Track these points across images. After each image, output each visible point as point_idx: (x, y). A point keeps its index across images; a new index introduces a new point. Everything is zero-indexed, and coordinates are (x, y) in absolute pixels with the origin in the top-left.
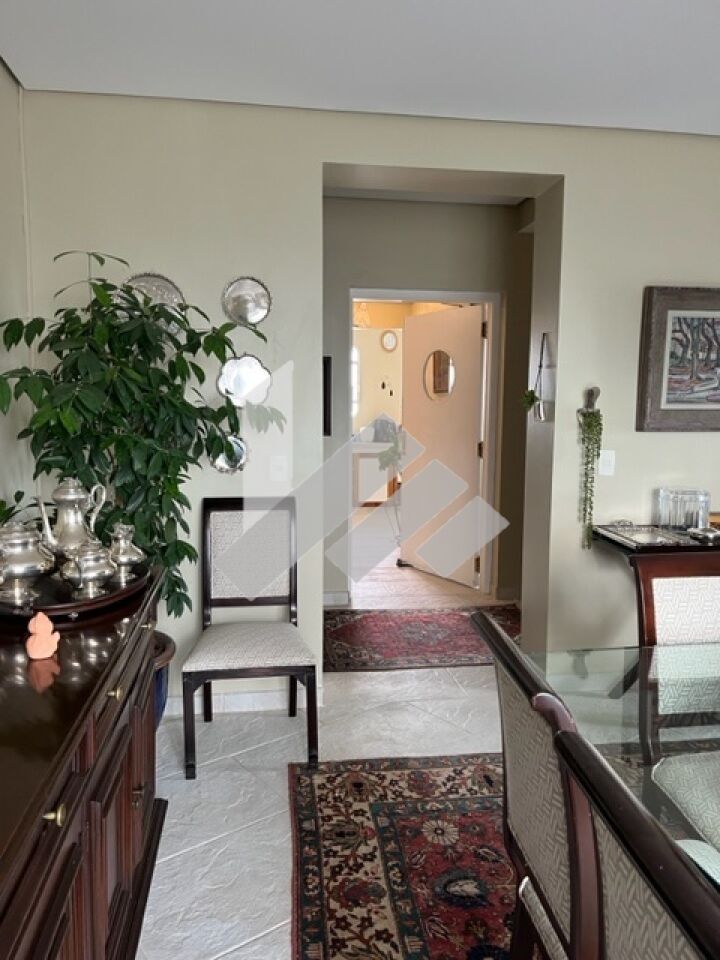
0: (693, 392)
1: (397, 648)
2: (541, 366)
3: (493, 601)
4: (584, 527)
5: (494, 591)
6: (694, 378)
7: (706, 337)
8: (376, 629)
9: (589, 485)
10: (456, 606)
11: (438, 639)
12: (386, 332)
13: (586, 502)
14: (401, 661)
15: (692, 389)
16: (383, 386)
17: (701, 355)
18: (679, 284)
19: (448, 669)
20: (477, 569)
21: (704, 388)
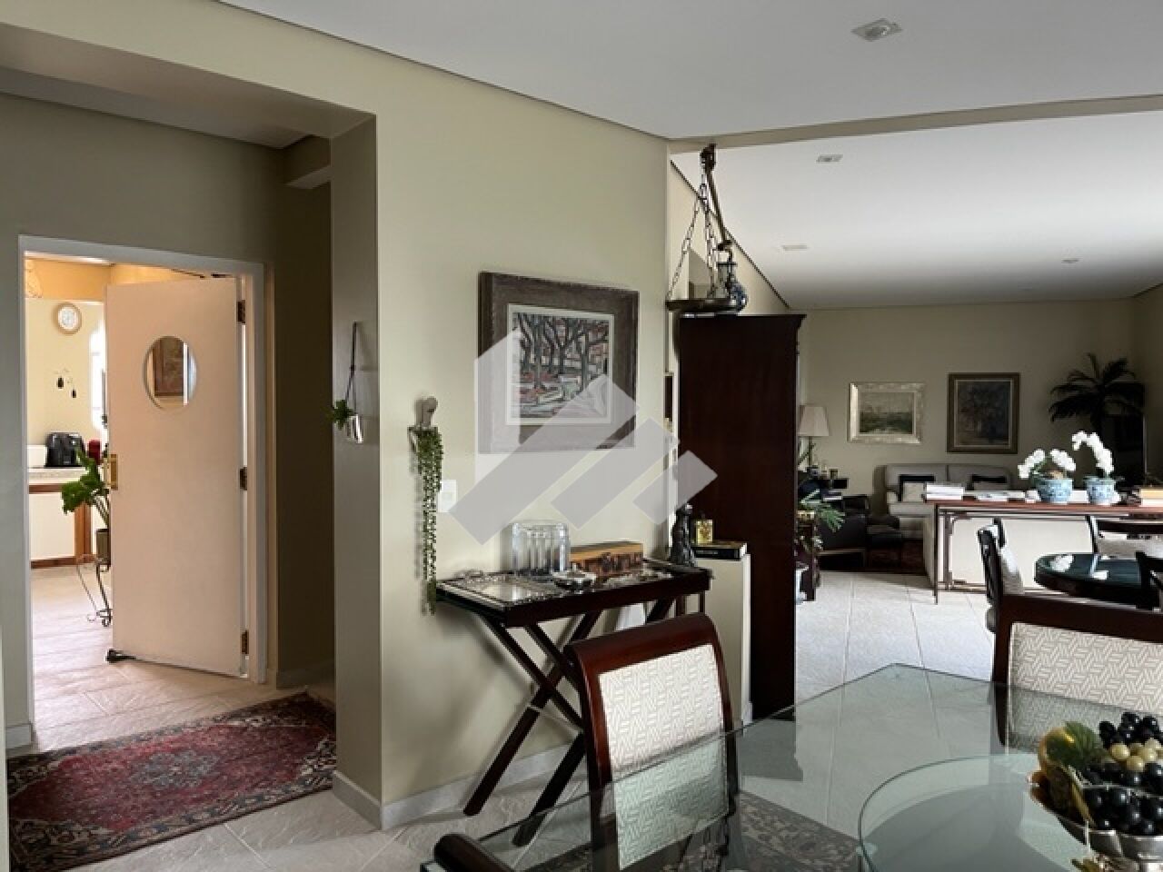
0: (538, 404)
1: (134, 807)
2: (353, 368)
3: (273, 694)
4: (423, 583)
5: (274, 680)
6: (539, 387)
7: (548, 339)
8: (91, 782)
9: (429, 528)
10: (219, 711)
11: (200, 776)
12: (60, 306)
13: (426, 551)
14: (146, 830)
15: (537, 400)
16: (60, 384)
17: (545, 360)
18: (519, 274)
19: (226, 824)
20: (245, 650)
21: (548, 400)
